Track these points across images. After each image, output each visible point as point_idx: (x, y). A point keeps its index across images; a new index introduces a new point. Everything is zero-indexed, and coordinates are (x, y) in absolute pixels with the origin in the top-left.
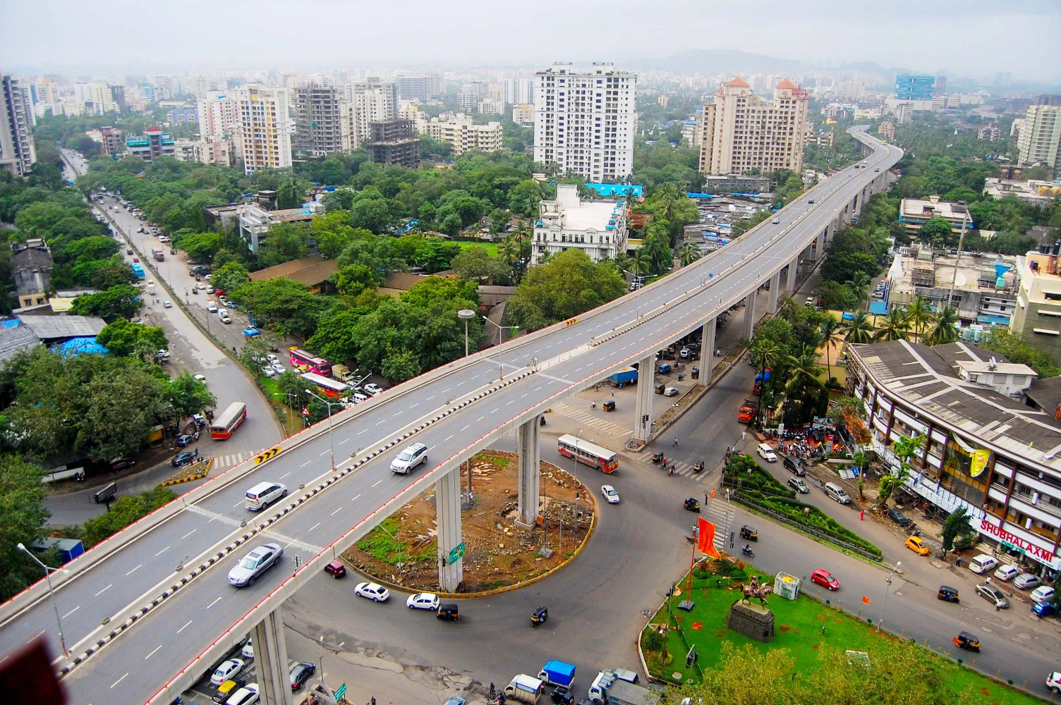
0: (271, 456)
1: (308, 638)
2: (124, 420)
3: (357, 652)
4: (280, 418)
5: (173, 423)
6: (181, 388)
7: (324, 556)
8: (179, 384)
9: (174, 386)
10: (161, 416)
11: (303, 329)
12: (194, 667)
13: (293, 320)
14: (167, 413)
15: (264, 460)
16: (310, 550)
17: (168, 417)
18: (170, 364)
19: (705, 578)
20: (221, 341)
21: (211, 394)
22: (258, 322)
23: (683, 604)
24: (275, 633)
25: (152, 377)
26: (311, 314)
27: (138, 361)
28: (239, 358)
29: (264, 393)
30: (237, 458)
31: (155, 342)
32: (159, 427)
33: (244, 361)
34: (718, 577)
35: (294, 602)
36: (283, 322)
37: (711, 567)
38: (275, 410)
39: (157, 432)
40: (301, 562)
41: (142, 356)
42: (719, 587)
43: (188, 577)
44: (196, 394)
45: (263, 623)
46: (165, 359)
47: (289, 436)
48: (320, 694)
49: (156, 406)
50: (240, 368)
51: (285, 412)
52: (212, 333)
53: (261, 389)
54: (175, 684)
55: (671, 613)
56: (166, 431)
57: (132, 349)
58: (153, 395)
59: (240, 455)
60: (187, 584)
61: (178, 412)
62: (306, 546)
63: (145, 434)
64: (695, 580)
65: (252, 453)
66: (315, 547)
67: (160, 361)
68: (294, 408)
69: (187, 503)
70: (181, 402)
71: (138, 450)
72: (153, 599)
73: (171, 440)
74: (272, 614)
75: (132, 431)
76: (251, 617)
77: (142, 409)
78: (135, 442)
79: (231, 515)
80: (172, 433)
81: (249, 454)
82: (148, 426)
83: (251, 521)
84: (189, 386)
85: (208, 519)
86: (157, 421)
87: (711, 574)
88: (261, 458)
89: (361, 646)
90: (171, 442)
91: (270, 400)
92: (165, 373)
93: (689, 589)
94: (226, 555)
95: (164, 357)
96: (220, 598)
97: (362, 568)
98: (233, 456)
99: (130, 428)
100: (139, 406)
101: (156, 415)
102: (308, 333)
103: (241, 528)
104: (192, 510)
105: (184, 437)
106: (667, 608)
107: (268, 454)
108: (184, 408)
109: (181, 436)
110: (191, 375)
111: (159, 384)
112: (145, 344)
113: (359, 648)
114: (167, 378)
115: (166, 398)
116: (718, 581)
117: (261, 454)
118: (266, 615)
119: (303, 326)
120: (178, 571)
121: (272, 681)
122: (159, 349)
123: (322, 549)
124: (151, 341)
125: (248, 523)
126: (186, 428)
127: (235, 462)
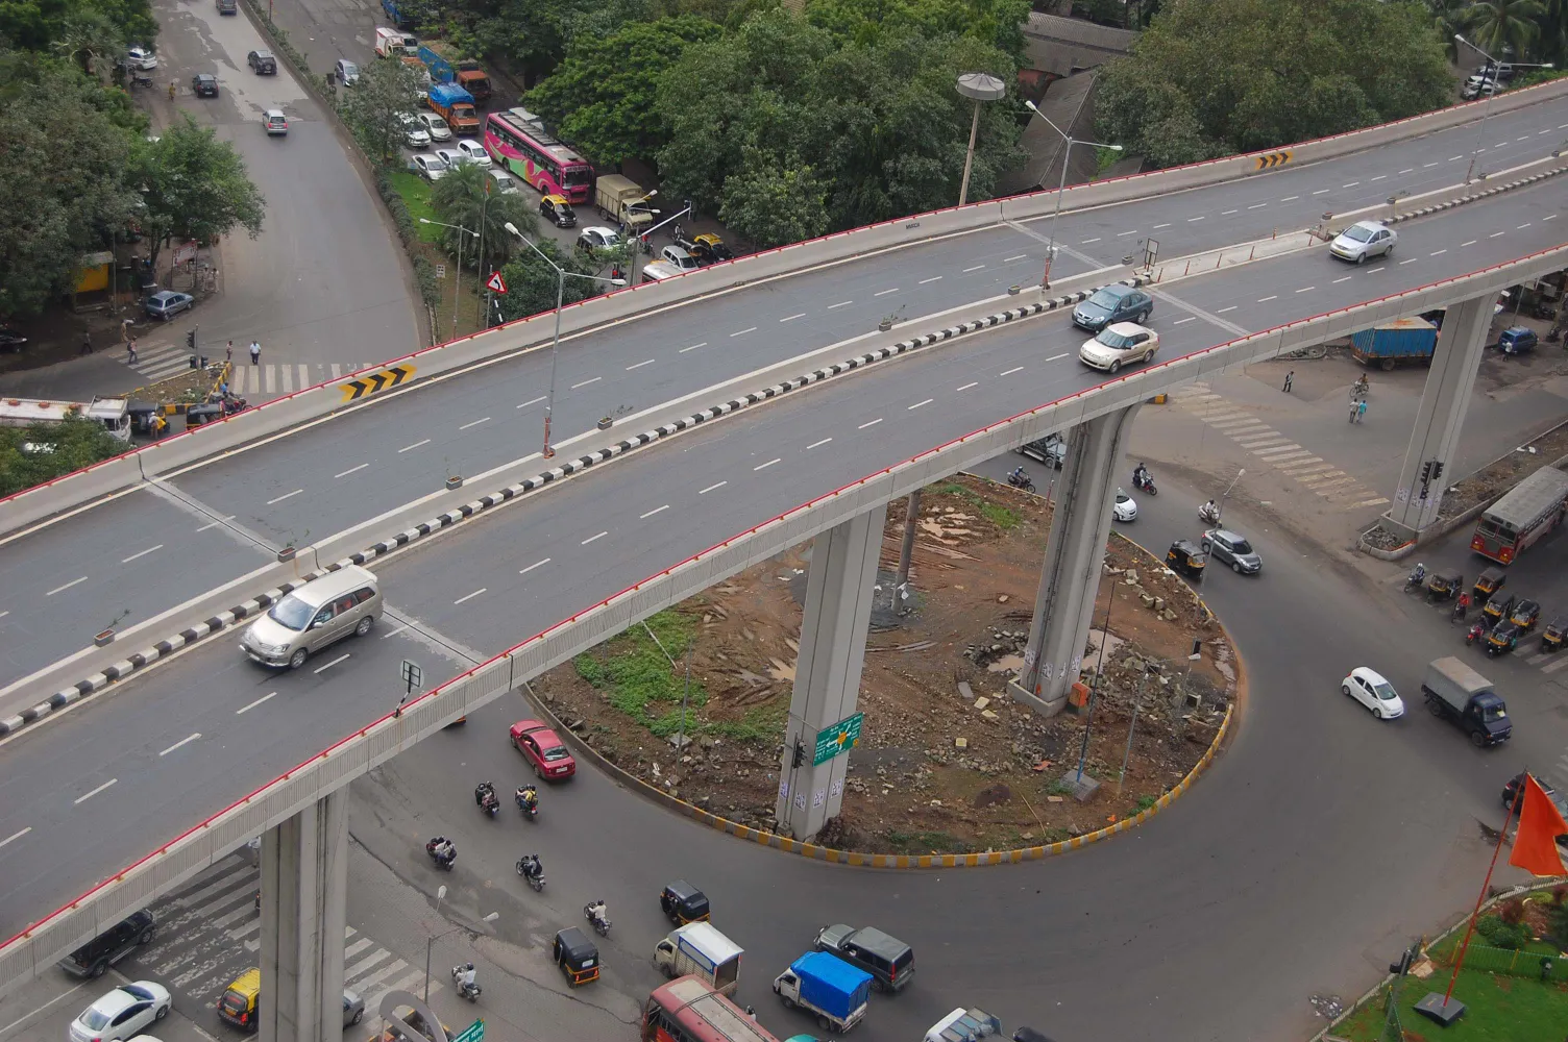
0: (386, 386)
1: (407, 883)
2: (15, 223)
3: (526, 944)
4: (424, 289)
5: (142, 252)
6: (175, 161)
7: (483, 677)
8: (171, 150)
9: (158, 151)
10: (113, 228)
11: (522, 53)
12: (105, 899)
13: (497, 23)
14: (128, 222)
15: (367, 392)
16: (451, 655)
17: (130, 233)
18: (154, 92)
19: (1509, 945)
20: (298, 50)
21: (252, 188)
22: (404, 15)
23: (1433, 1003)
24: (322, 855)
25: (103, 118)
26: (549, 15)
27: (71, 70)
28: (340, 105)
29: (393, 213)
30: (295, 377)
31: (121, 24)
32: (103, 258)
33: (351, 116)
34: (1548, 951)
35: (387, 784)
36: (471, 23)
37: (1533, 920)
38: (415, 264)
39: (95, 268)
40: (420, 680)
41: (83, 58)
42: (1543, 978)
43: (123, 666)
44: (215, 185)
45: (295, 822)
46: (142, 76)
47: (441, 340)
48: (413, 1032)
49: (103, 199)
50: (339, 132)
51: (441, 273)
52: (278, 23)
53: (387, 201)
54: (48, 934)
55: (1393, 1020)
56: (120, 271)
57: (60, 31)
58: (99, 169)
59: (303, 369)
60: (116, 684)
61: (155, 226)
62: (441, 644)
63: (65, 270)
64: (1479, 944)
65: (336, 369)
66: (463, 649)
67: (129, 79)
68: (465, 267)
69: (147, 472)
70: (170, 198)
71: (38, 309)
72: (25, 705)
73: (130, 296)
74: (324, 804)
75: (31, 257)
76: (266, 800)
77: (65, 199)
78: (34, 288)
79: (258, 523)
80: (135, 278)
81: (328, 371)
82: (75, 247)
83: (308, 550)
84: (196, 159)
85: (197, 522)
86: (99, 238)
87: (1529, 939)
88: (359, 387)
89: (539, 931)
90: (129, 304)
91: (404, 233)
92: (138, 113)
93: (1457, 965)
94: (230, 628)
95: (140, 68)
96: (197, 735)
97: (579, 728)
98: (287, 370)
99: (26, 245)
100: (60, 192)
101: (99, 224)
102: (537, 67)
103: (276, 564)
104: (158, 492)
105: (165, 295)
106: (1385, 1005)
107: (379, 380)
108: (176, 217)
109: (155, 290)
110: (203, 129)
111: (118, 140)
112: (95, 25)
113: (535, 937)
114: (142, 128)
115: (131, 181)
116: (1544, 962)
117: (361, 377)
118: (308, 802)
119: (524, 42)
120: (98, 643)
121: (295, 976)
122: (131, 44)
123: (479, 657)
124: (114, 19)
125: (299, 554)
126: (172, 274)
127: (288, 387)
